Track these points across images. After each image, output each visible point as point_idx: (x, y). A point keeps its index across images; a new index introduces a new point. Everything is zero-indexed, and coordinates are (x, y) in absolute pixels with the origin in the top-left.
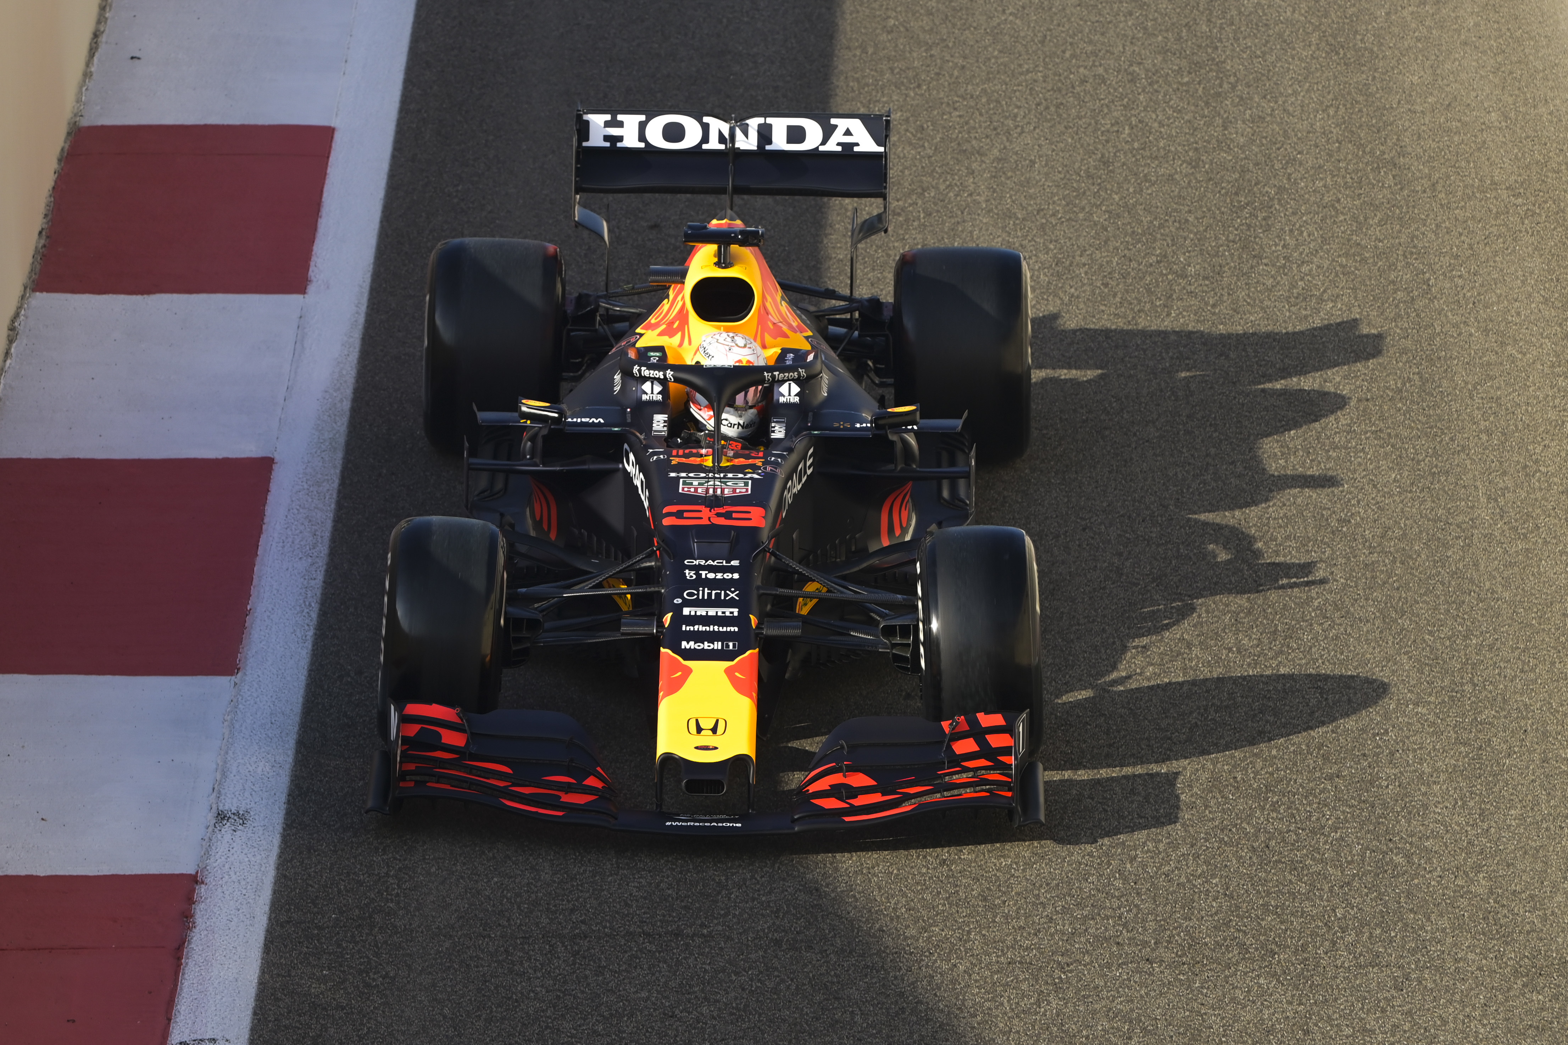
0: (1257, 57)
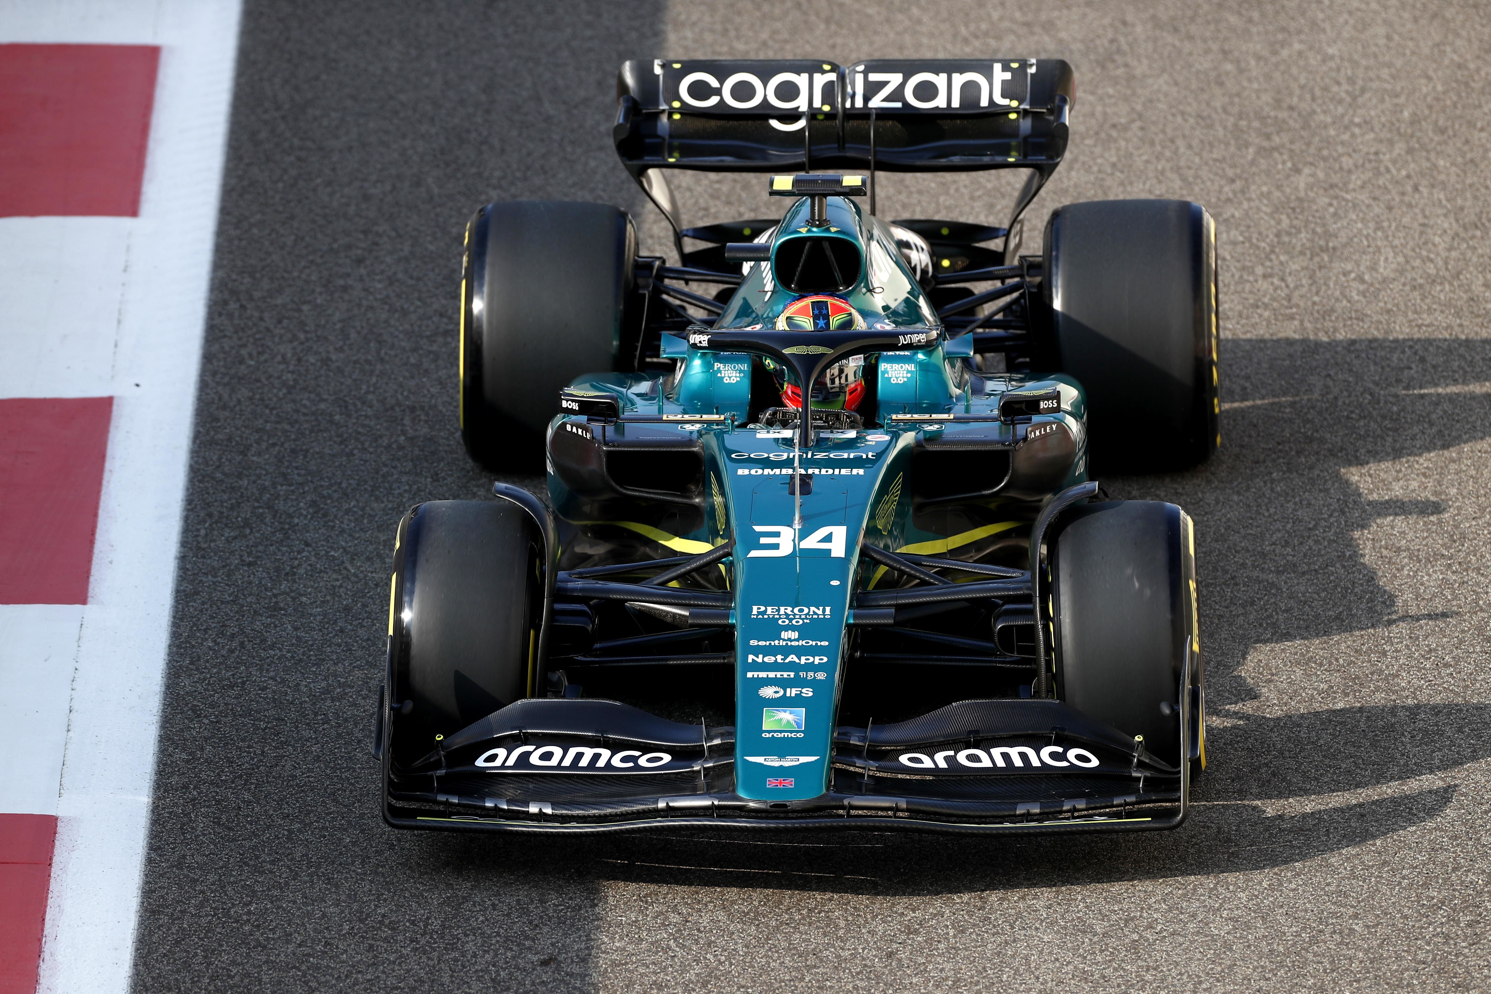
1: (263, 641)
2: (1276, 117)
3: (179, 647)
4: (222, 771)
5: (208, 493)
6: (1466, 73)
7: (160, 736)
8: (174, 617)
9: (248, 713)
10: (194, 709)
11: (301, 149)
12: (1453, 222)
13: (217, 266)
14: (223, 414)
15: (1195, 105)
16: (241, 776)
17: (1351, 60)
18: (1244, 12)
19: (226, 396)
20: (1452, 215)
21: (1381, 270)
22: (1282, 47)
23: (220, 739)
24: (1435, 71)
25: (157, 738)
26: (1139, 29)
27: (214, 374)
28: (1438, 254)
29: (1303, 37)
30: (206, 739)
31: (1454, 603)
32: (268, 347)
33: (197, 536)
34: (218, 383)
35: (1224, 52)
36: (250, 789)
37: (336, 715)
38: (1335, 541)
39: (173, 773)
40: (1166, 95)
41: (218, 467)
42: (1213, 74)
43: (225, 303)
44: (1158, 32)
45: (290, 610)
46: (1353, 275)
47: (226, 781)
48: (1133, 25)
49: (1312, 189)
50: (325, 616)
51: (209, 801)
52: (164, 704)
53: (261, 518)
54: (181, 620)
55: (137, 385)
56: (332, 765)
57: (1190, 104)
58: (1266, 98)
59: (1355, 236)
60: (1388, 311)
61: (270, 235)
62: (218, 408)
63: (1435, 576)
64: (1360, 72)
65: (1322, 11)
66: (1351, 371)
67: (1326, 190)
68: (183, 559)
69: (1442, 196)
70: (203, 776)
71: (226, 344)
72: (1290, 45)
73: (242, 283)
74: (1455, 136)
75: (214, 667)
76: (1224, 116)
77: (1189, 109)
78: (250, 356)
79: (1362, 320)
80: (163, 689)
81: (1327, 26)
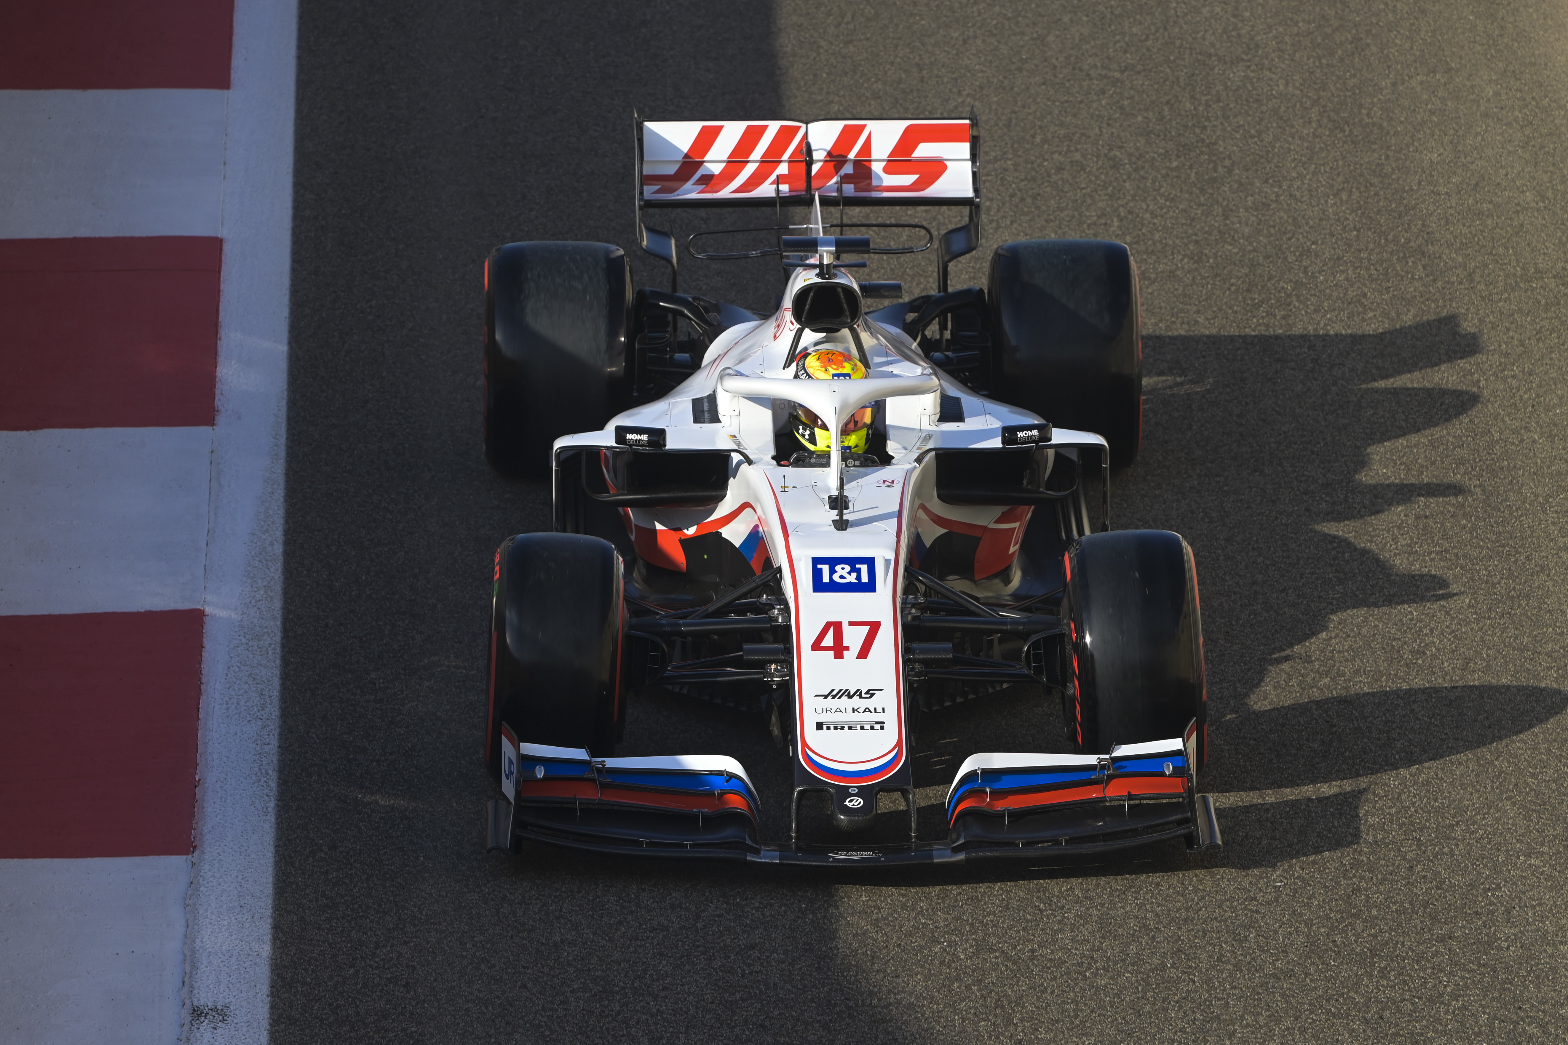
0: (1252, 137)
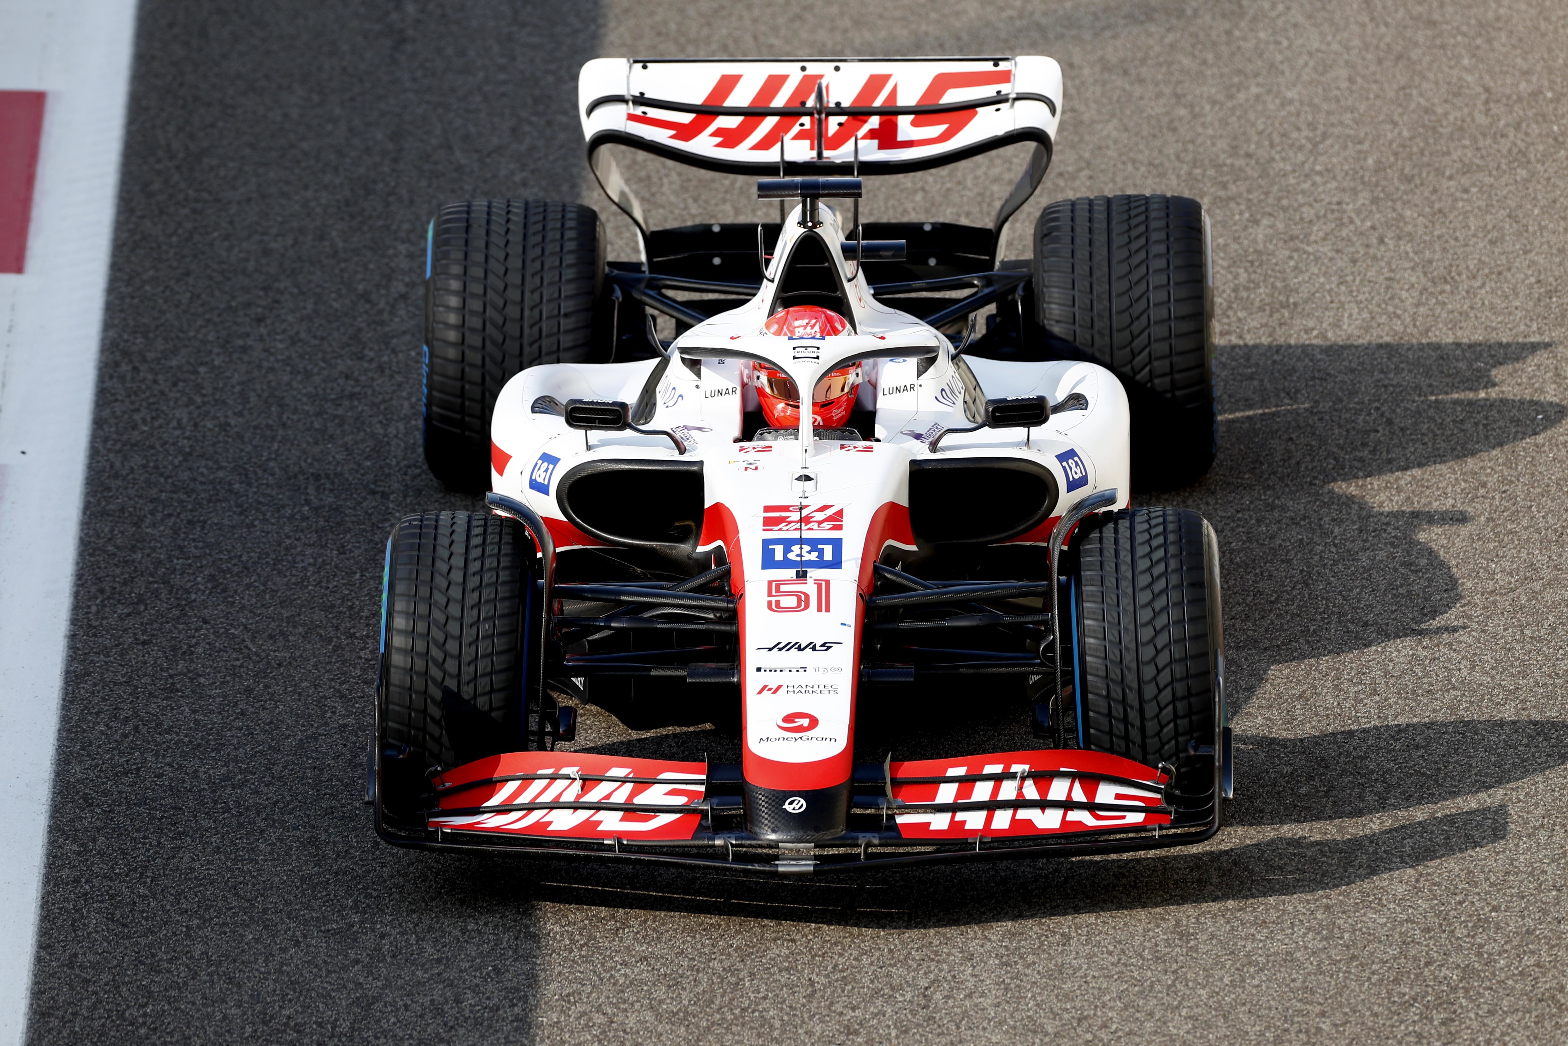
1: (159, 724)
2: (1232, 165)
3: (69, 731)
4: (116, 864)
5: (99, 568)
6: (1433, 118)
7: (50, 826)
8: (64, 700)
9: (143, 802)
10: (85, 798)
11: (197, 201)
12: (1421, 275)
13: (107, 325)
14: (114, 484)
15: (1147, 152)
16: (135, 869)
17: (1311, 104)
18: (1197, 53)
19: (118, 464)
20: (1419, 269)
21: (1345, 327)
22: (1239, 91)
23: (113, 830)
24: (1401, 115)
25: (47, 829)
26: (1086, 71)
27: (105, 440)
28: (1405, 311)
29: (1260, 80)
30: (99, 830)
31: (1425, 680)
32: (163, 412)
33: (88, 613)
34: (109, 450)
35: (1177, 96)
36: (145, 883)
37: (237, 803)
38: (1298, 615)
39: (63, 866)
40: (1115, 142)
41: (110, 539)
42: (1166, 119)
43: (117, 364)
44: (1106, 75)
45: (188, 692)
46: (1315, 333)
47: (120, 874)
48: (1081, 68)
49: (1271, 241)
50: (225, 697)
51: (102, 895)
52: (54, 793)
53: (156, 593)
54: (72, 702)
55: (23, 453)
56: (233, 856)
57: (1140, 151)
58: (1222, 144)
59: (1317, 292)
60: (1353, 371)
61: (163, 292)
62: (109, 477)
63: (1404, 652)
64: (1321, 118)
65: (1281, 52)
66: (1313, 434)
67: (1285, 242)
68: (73, 637)
69: (1409, 248)
70: (95, 869)
71: (118, 408)
72: (1248, 88)
73: (134, 344)
74: (1422, 185)
75: (107, 752)
76: (1177, 164)
77: (1140, 157)
78: (144, 421)
79: (1325, 380)
80: (53, 776)
81: (1285, 67)
